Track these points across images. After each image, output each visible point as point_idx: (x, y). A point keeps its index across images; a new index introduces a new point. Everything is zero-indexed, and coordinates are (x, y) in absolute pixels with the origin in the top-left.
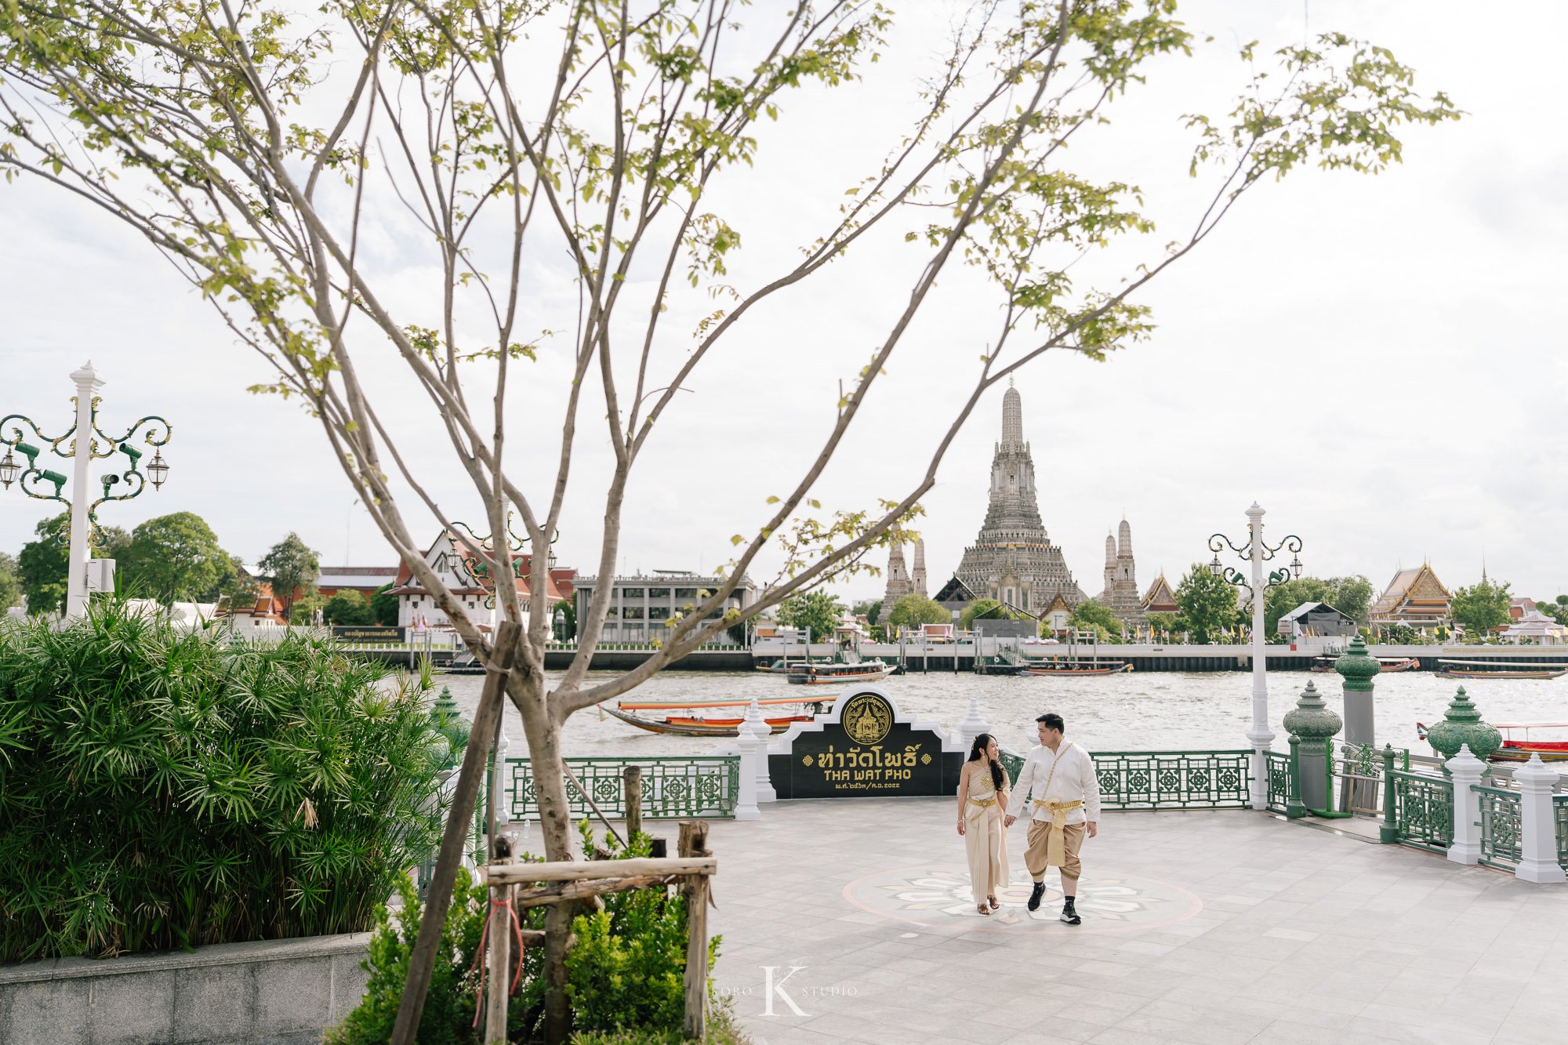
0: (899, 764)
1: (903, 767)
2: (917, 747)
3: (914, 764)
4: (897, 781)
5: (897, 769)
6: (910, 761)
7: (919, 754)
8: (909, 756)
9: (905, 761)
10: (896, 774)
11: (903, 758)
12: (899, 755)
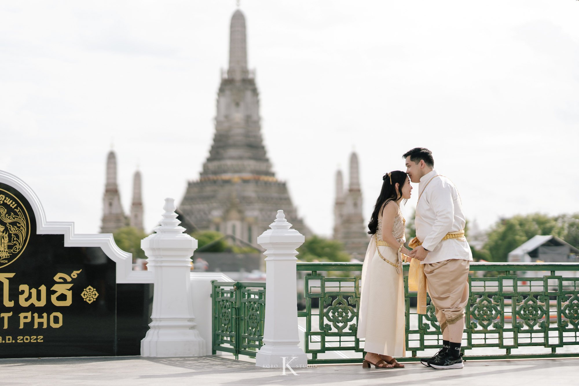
0: (43, 303)
1: (49, 308)
2: (75, 274)
3: (68, 302)
4: (40, 330)
5: (40, 311)
6: (62, 297)
7: (77, 290)
8: (60, 289)
9: (54, 298)
10: (37, 320)
11: (50, 293)
12: (43, 288)
